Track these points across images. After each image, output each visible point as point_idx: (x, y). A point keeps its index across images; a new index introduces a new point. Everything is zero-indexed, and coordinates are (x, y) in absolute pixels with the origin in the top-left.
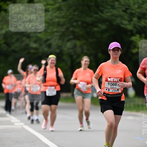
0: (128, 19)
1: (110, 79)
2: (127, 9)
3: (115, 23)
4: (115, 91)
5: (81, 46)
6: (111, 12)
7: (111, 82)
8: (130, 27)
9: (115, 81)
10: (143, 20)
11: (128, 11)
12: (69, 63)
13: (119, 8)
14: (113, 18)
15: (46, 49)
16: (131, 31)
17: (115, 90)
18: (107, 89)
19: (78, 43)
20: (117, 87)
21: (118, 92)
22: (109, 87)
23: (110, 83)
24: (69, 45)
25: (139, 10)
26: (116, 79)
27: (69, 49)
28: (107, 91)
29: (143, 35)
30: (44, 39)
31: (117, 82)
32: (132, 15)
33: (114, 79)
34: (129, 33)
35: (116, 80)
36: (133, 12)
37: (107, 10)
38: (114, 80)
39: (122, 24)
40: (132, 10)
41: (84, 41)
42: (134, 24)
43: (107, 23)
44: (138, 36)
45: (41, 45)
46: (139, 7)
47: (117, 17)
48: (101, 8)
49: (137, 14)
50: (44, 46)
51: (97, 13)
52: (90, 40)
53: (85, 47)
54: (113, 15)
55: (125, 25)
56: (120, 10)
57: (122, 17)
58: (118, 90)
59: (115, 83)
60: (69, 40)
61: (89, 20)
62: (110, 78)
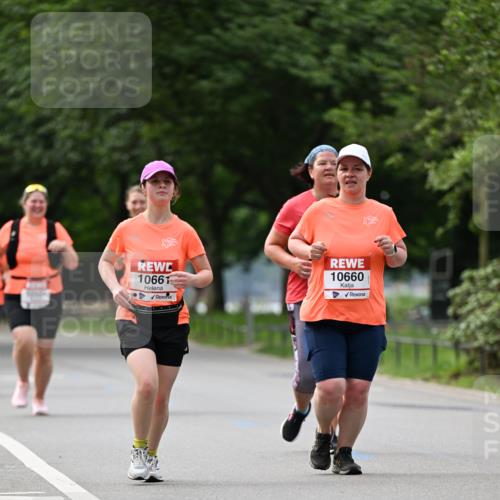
0: (316, 49)
1: (144, 264)
2: (311, 15)
3: (270, 64)
4: (159, 297)
6: (255, 26)
7: (146, 272)
8: (320, 77)
9: (157, 270)
10: (365, 52)
11: (316, 22)
13: (284, 11)
14: (264, 45)
15: (36, 152)
16: (327, 90)
17: (160, 295)
18: (138, 293)
20: (166, 287)
21: (168, 300)
22: (142, 288)
23: (144, 275)
25: (353, 20)
26: (160, 264)
27: (114, 149)
28: (138, 297)
29: (368, 104)
30: (30, 119)
31: (165, 272)
32: (329, 34)
33: (155, 264)
34: (319, 96)
35: (159, 267)
36: (334, 24)
37: (241, 20)
38: (154, 268)
39: (295, 65)
40: (330, 18)
41: (167, 125)
42: (335, 66)
43: (244, 64)
44: (349, 106)
45: (19, 137)
46: (353, 9)
47: (277, 42)
48: (224, 14)
49: (347, 31)
50: (28, 139)
51: (207, 30)
52: (187, 120)
54: (264, 37)
55: (306, 69)
56: (287, 18)
57: (294, 44)
58: (168, 294)
59: (158, 275)
61: (181, 52)
62: (143, 261)
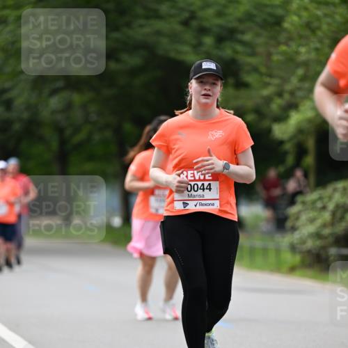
5: (84, 106)
10: (228, 43)
11: (194, 23)
12: (55, 145)
13: (171, 16)
19: (77, 98)
24: (55, 102)
32: (203, 31)
49: (216, 29)
53: (93, 108)
56: (174, 21)
60: (54, 92)
